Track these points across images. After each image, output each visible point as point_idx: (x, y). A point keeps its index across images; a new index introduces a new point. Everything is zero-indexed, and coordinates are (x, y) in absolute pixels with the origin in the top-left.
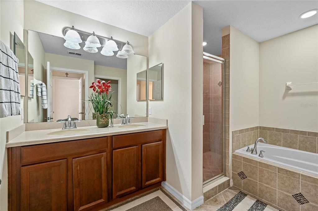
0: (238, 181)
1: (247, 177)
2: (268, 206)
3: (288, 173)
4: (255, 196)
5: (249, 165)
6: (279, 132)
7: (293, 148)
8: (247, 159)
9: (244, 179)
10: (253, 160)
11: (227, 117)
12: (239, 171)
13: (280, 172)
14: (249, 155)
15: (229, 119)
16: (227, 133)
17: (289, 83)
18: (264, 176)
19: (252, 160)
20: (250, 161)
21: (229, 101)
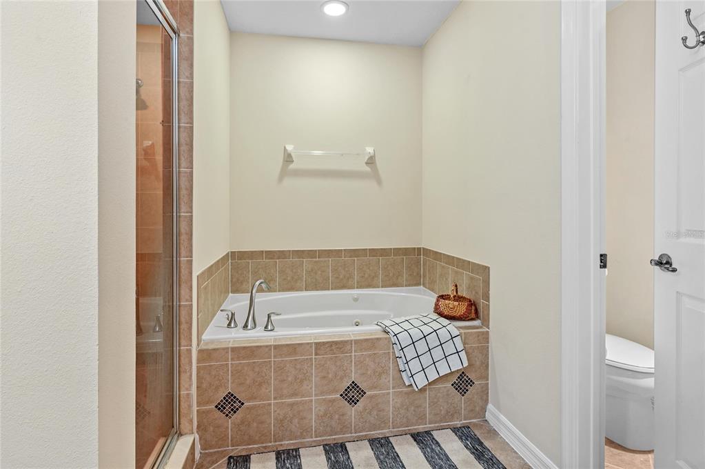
0: (218, 427)
1: (243, 404)
2: (302, 451)
3: (334, 347)
4: (264, 445)
5: (249, 364)
6: (272, 259)
7: (297, 291)
8: (244, 348)
9: (235, 412)
10: (261, 347)
11: (183, 231)
12: (221, 395)
13: (318, 352)
14: (238, 336)
15: (191, 235)
16: (183, 286)
17: (290, 148)
18: (285, 379)
19: (257, 347)
20: (250, 352)
21: (191, 173)
